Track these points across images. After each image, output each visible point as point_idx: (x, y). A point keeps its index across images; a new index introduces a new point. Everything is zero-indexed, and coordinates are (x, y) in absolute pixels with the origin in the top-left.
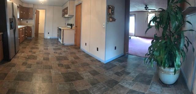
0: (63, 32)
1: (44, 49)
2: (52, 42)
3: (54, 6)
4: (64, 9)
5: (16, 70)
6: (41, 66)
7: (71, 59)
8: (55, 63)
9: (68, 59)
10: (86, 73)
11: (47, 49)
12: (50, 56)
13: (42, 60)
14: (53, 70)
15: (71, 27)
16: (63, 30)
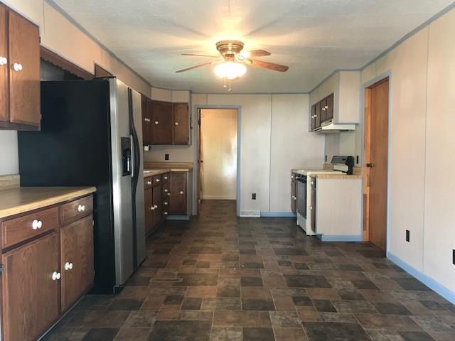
0: (314, 186)
1: (242, 252)
2: (271, 231)
3: (272, 94)
4: (320, 103)
5: (144, 318)
6: (237, 303)
7: (341, 287)
8: (283, 293)
9: (330, 287)
10: (390, 333)
11: (253, 252)
12: (264, 274)
13: (236, 285)
14: (278, 313)
15: (346, 168)
16: (314, 179)
